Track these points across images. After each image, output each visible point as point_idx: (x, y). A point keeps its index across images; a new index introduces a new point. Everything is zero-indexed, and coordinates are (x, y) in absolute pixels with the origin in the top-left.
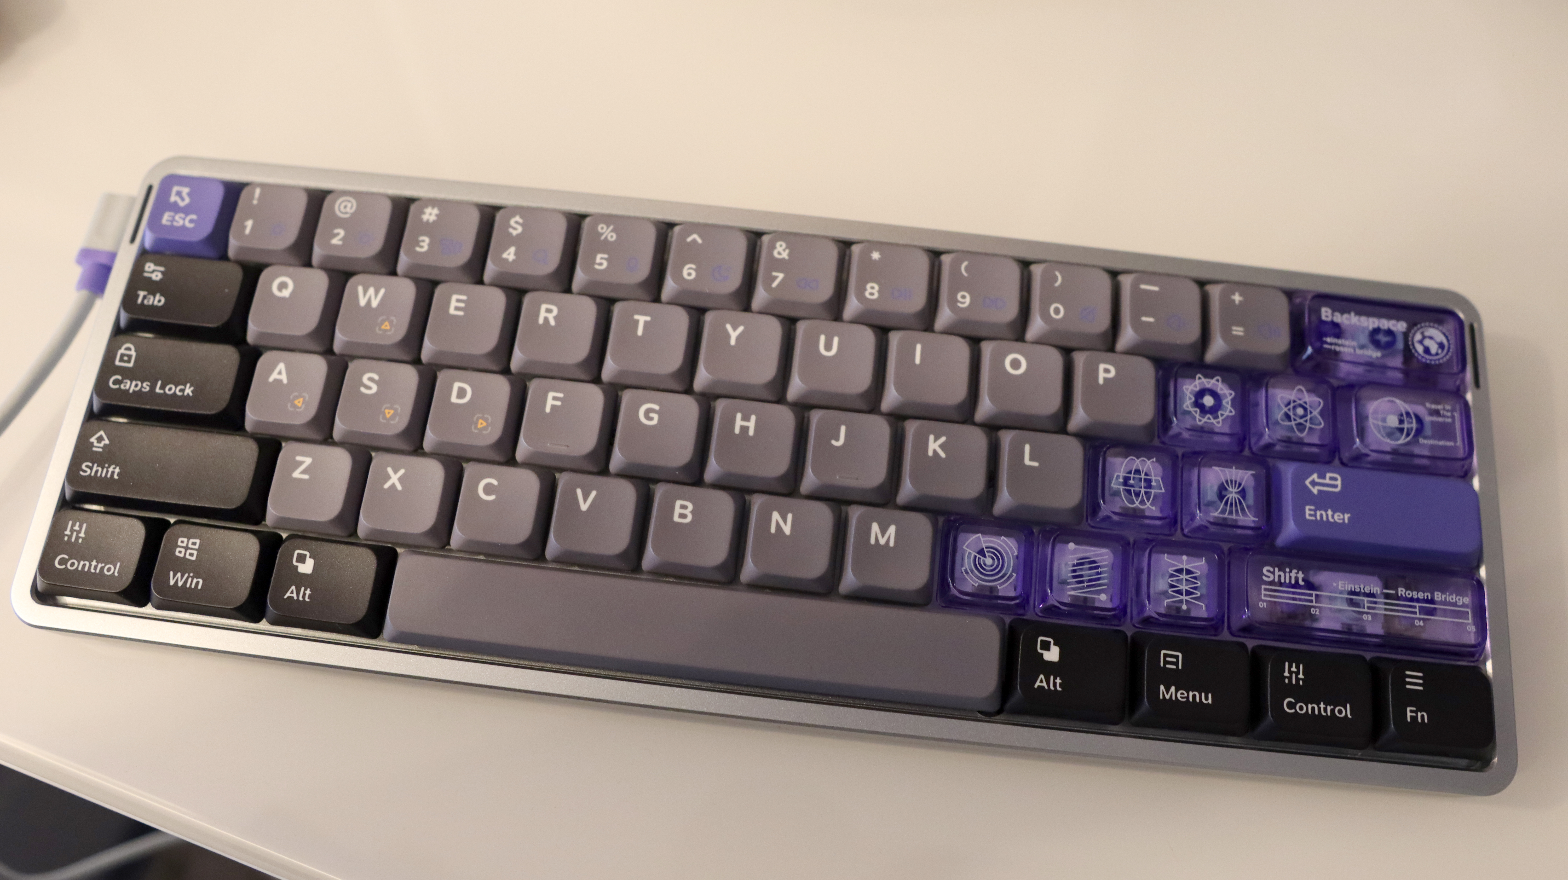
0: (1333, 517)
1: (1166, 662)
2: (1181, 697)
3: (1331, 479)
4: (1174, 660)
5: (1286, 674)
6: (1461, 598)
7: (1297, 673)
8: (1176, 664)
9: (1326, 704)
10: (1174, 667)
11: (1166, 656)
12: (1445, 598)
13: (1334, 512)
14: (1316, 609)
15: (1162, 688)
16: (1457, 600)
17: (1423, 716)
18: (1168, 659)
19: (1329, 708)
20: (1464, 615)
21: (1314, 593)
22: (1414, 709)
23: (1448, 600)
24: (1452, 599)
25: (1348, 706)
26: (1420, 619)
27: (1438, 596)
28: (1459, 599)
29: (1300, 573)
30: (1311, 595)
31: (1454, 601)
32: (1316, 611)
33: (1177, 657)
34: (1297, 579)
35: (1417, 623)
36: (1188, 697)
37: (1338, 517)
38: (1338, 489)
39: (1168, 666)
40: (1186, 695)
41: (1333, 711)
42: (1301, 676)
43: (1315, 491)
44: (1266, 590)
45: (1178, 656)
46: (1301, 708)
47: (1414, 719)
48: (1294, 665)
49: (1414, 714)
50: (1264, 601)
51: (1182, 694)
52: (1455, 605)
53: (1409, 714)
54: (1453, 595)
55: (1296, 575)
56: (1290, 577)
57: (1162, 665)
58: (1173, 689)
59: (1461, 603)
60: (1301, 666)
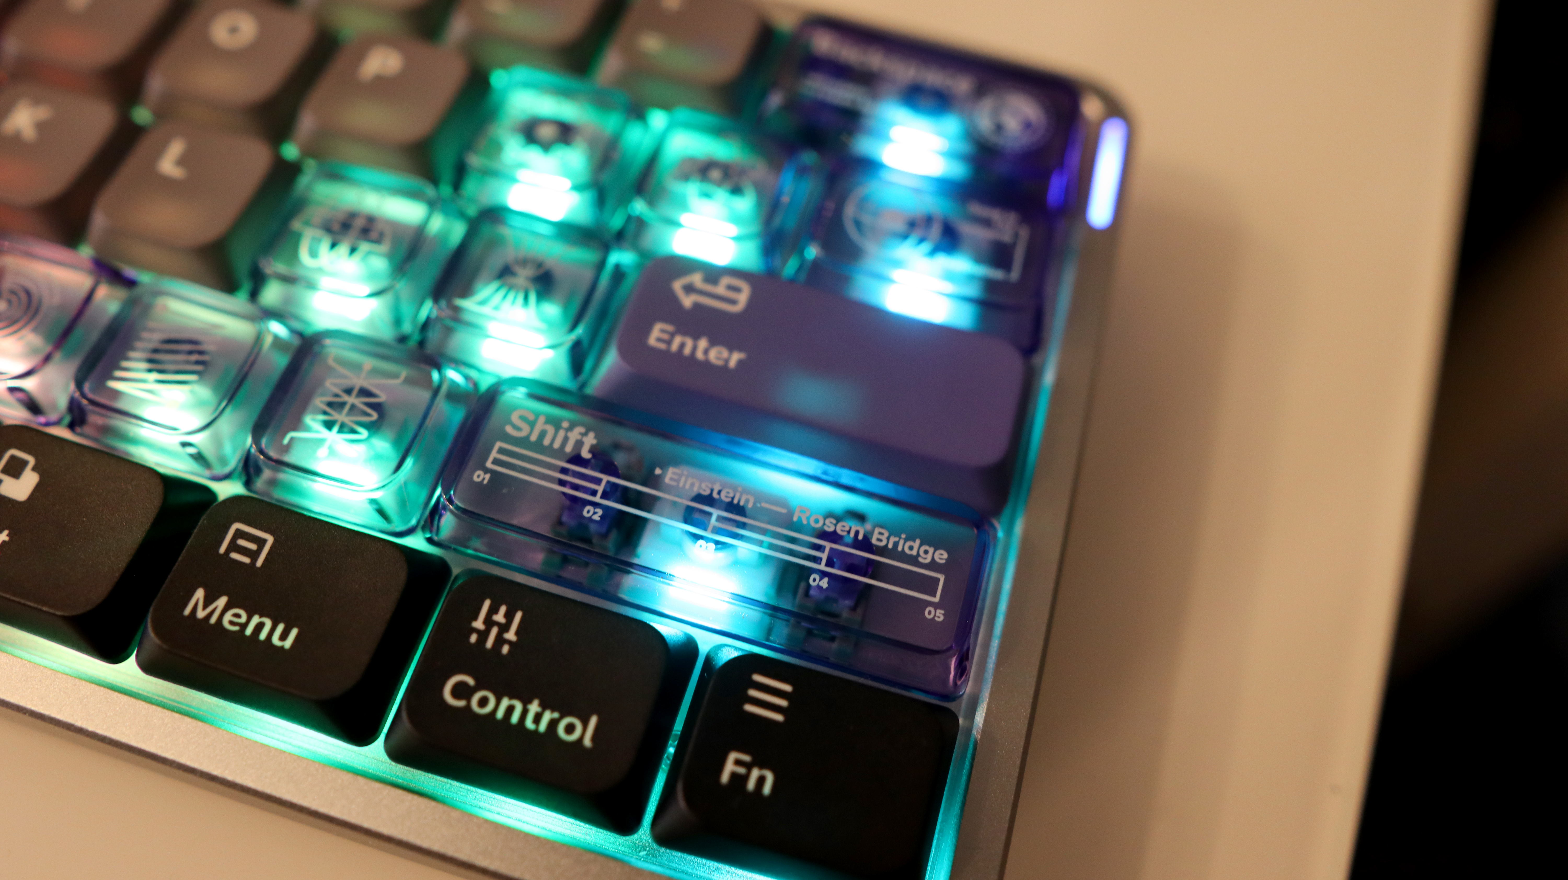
0: (706, 352)
1: (234, 547)
2: (232, 623)
3: (730, 288)
4: (253, 547)
5: (479, 624)
6: (931, 550)
7: (504, 628)
8: (254, 555)
9: (544, 706)
10: (246, 560)
11: (239, 534)
12: (896, 544)
13: (713, 343)
14: (597, 510)
15: (200, 594)
16: (921, 553)
17: (761, 780)
18: (241, 542)
19: (547, 716)
20: (929, 586)
21: (605, 478)
22: (746, 758)
23: (900, 549)
24: (911, 548)
25: (593, 721)
26: (824, 574)
27: (880, 537)
28: (926, 552)
29: (591, 435)
30: (598, 481)
31: (914, 552)
32: (595, 513)
33: (261, 542)
34: (579, 444)
35: (814, 580)
36: (244, 626)
37: (717, 355)
38: (737, 308)
39: (234, 556)
40: (243, 619)
41: (553, 724)
42: (511, 635)
43: (688, 301)
44: (501, 451)
45: (264, 541)
46: (483, 702)
47: (738, 780)
48: (503, 609)
49: (742, 770)
50: (486, 471)
51: (238, 616)
52: (914, 560)
53: (730, 767)
54: (914, 541)
55: (579, 437)
56: (566, 440)
57: (222, 550)
58: (222, 601)
59: (928, 560)
60: (519, 616)
